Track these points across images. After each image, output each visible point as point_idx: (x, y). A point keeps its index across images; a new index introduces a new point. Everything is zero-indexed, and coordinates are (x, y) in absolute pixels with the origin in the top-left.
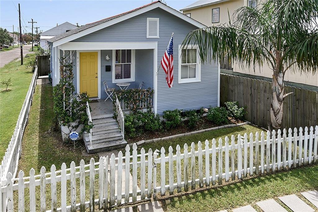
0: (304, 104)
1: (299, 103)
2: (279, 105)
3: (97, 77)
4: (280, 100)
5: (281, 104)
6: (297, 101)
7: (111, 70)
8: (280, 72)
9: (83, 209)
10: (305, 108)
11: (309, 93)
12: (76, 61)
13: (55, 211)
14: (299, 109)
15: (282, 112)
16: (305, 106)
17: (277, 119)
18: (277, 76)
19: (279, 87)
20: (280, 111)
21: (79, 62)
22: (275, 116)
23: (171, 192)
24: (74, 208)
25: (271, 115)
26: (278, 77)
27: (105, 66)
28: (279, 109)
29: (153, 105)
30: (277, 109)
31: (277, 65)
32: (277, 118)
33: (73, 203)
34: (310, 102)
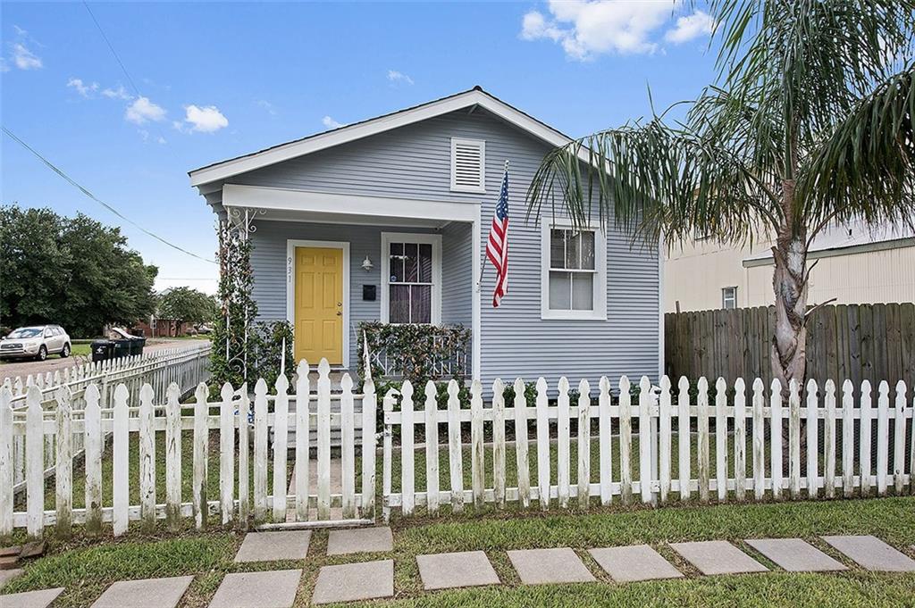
0: (881, 345)
1: (867, 347)
2: (794, 333)
3: (339, 314)
4: (794, 320)
5: (798, 331)
6: (863, 344)
7: (377, 298)
8: (796, 239)
9: (173, 518)
10: (885, 358)
11: (894, 311)
12: (286, 268)
13: (94, 510)
14: (869, 365)
15: (804, 355)
16: (884, 353)
17: (788, 376)
18: (786, 251)
19: (792, 280)
20: (797, 352)
21: (293, 270)
22: (784, 368)
23: (431, 510)
24: (149, 511)
25: (773, 367)
26: (790, 255)
27: (362, 286)
28: (795, 344)
29: (469, 371)
30: (787, 345)
31: (787, 220)
32: (790, 373)
33: (147, 497)
34: (898, 338)
